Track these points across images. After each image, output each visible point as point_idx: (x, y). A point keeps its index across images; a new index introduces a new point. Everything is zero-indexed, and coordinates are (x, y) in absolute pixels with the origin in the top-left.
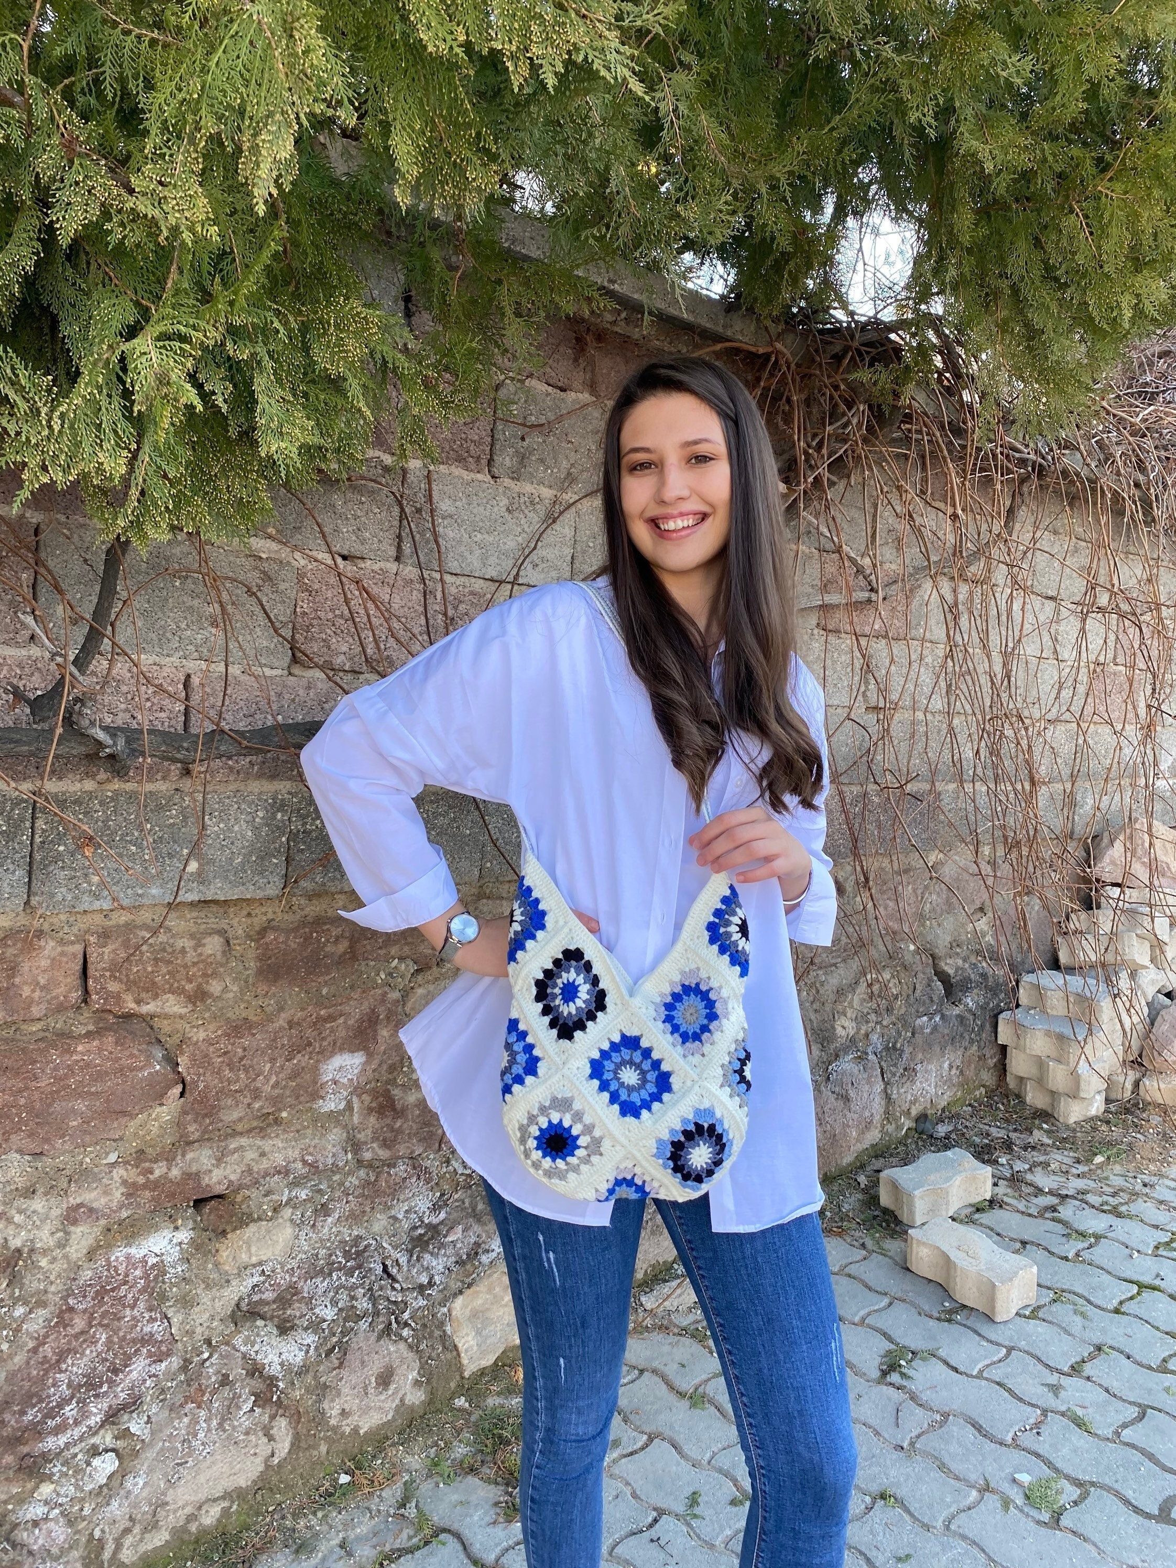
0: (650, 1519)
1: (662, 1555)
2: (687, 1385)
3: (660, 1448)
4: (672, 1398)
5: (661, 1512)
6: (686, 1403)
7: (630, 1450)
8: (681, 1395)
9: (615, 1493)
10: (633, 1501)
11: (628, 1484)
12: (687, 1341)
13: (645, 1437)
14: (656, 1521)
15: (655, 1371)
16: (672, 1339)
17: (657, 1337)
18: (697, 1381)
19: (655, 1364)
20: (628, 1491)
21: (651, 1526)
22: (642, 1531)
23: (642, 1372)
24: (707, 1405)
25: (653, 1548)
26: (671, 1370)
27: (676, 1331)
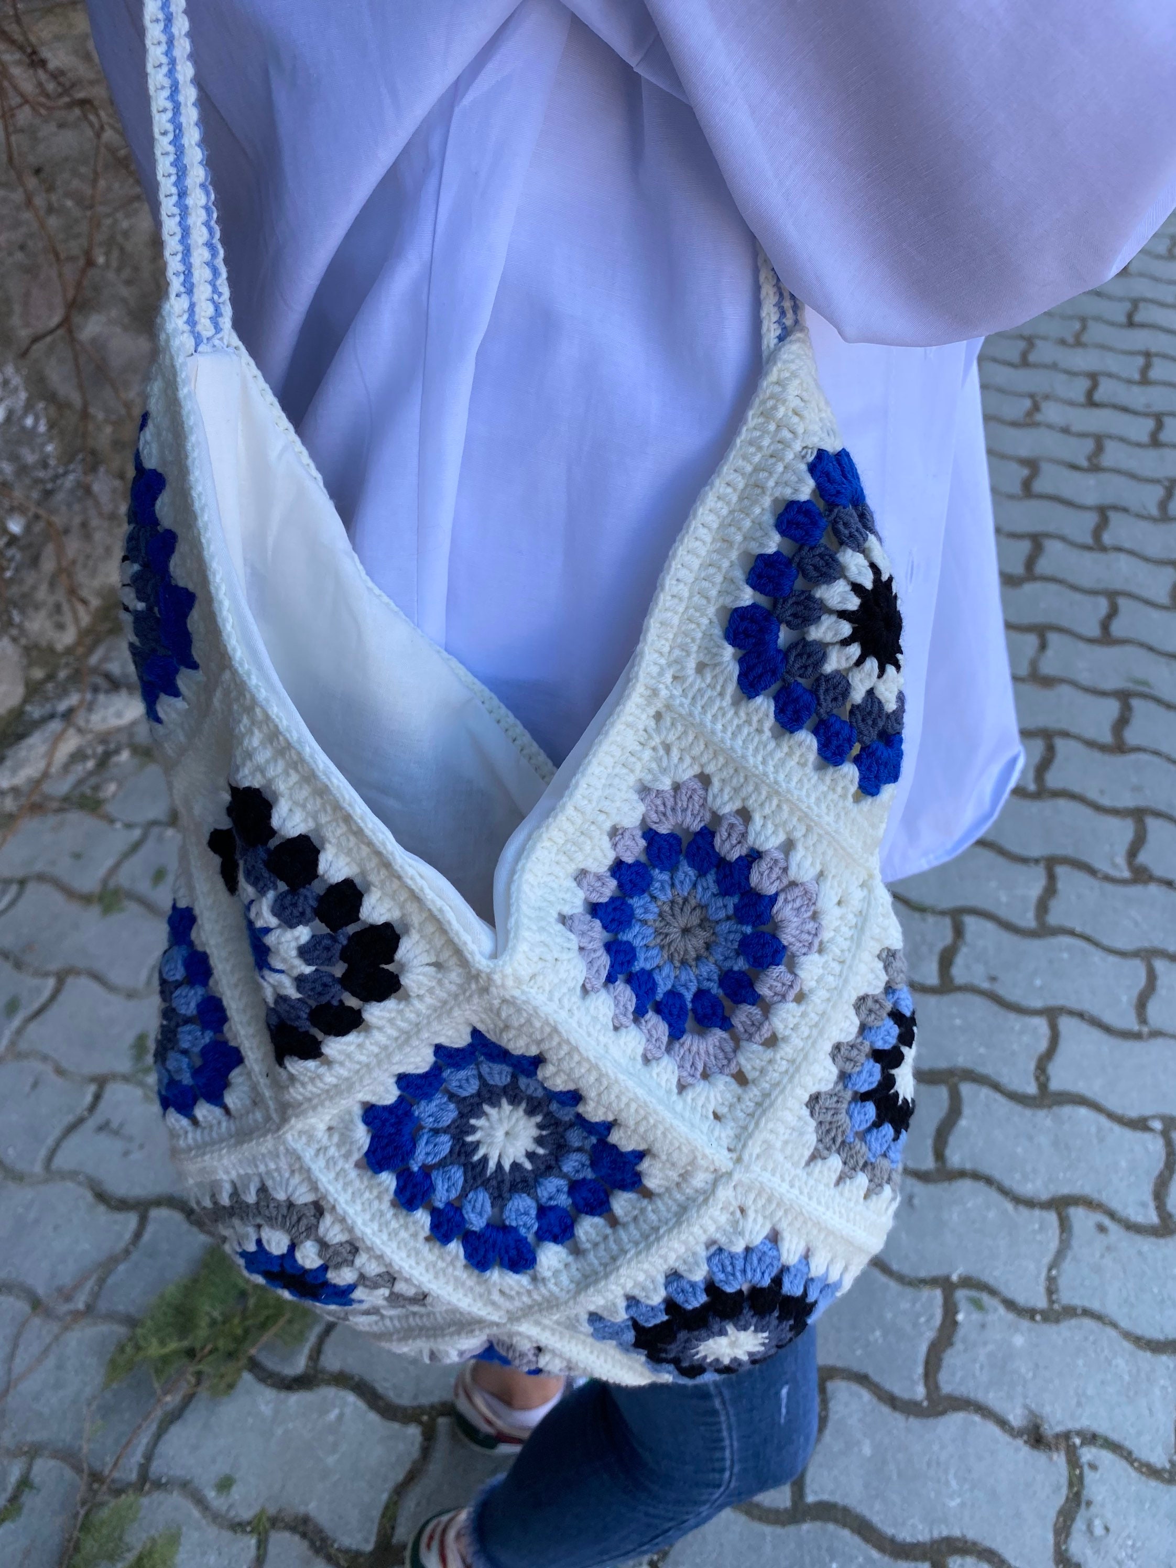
0: (89, 1098)
1: (119, 1145)
2: (89, 882)
3: (79, 986)
4: (74, 908)
5: (101, 1082)
6: (95, 911)
7: (36, 1005)
8: (86, 899)
9: (31, 1080)
10: (59, 1081)
11: (45, 1058)
12: (74, 816)
13: (51, 982)
14: (97, 1097)
15: (41, 878)
16: (52, 820)
17: (30, 825)
18: (102, 871)
19: (39, 867)
20: (48, 1069)
21: (92, 1107)
22: (81, 1121)
23: (22, 883)
24: (126, 903)
25: (104, 1142)
26: (63, 869)
27: (55, 805)
